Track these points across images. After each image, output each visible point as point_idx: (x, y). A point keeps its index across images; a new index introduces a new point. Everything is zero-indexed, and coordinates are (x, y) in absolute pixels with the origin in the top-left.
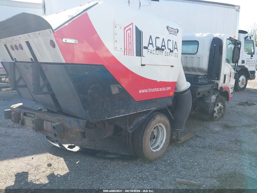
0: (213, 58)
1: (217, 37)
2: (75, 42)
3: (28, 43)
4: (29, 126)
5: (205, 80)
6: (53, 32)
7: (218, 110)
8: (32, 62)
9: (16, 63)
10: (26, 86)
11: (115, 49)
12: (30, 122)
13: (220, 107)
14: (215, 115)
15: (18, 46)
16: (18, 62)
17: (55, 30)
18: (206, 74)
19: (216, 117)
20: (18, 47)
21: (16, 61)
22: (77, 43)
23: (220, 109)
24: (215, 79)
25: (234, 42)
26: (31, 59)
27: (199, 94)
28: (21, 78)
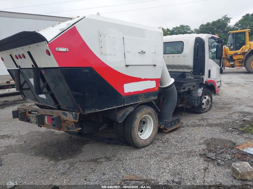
0: (197, 56)
1: (199, 37)
2: (66, 50)
3: (29, 53)
4: (33, 122)
5: (192, 76)
6: (48, 43)
7: (206, 102)
8: (33, 68)
9: (21, 70)
10: (29, 89)
11: (101, 54)
12: (34, 118)
13: (208, 99)
14: (204, 107)
15: (21, 55)
16: (22, 68)
17: (49, 42)
18: (192, 71)
19: (205, 109)
20: (22, 57)
21: (20, 68)
22: (68, 50)
23: (208, 101)
24: (200, 75)
25: (217, 41)
26: (32, 66)
27: (184, 88)
28: (25, 82)
